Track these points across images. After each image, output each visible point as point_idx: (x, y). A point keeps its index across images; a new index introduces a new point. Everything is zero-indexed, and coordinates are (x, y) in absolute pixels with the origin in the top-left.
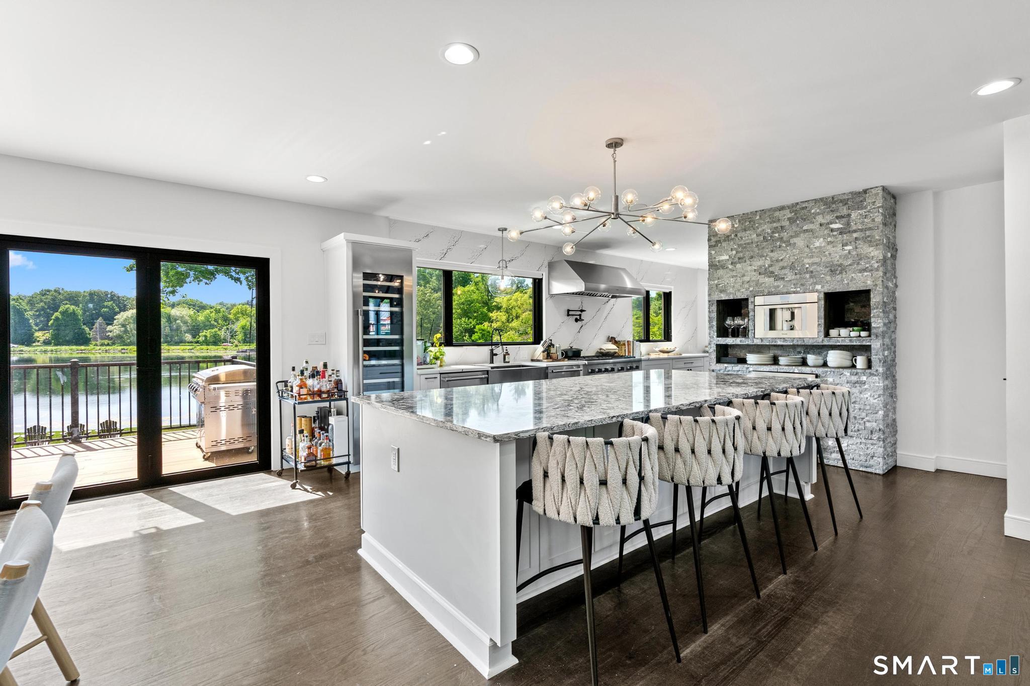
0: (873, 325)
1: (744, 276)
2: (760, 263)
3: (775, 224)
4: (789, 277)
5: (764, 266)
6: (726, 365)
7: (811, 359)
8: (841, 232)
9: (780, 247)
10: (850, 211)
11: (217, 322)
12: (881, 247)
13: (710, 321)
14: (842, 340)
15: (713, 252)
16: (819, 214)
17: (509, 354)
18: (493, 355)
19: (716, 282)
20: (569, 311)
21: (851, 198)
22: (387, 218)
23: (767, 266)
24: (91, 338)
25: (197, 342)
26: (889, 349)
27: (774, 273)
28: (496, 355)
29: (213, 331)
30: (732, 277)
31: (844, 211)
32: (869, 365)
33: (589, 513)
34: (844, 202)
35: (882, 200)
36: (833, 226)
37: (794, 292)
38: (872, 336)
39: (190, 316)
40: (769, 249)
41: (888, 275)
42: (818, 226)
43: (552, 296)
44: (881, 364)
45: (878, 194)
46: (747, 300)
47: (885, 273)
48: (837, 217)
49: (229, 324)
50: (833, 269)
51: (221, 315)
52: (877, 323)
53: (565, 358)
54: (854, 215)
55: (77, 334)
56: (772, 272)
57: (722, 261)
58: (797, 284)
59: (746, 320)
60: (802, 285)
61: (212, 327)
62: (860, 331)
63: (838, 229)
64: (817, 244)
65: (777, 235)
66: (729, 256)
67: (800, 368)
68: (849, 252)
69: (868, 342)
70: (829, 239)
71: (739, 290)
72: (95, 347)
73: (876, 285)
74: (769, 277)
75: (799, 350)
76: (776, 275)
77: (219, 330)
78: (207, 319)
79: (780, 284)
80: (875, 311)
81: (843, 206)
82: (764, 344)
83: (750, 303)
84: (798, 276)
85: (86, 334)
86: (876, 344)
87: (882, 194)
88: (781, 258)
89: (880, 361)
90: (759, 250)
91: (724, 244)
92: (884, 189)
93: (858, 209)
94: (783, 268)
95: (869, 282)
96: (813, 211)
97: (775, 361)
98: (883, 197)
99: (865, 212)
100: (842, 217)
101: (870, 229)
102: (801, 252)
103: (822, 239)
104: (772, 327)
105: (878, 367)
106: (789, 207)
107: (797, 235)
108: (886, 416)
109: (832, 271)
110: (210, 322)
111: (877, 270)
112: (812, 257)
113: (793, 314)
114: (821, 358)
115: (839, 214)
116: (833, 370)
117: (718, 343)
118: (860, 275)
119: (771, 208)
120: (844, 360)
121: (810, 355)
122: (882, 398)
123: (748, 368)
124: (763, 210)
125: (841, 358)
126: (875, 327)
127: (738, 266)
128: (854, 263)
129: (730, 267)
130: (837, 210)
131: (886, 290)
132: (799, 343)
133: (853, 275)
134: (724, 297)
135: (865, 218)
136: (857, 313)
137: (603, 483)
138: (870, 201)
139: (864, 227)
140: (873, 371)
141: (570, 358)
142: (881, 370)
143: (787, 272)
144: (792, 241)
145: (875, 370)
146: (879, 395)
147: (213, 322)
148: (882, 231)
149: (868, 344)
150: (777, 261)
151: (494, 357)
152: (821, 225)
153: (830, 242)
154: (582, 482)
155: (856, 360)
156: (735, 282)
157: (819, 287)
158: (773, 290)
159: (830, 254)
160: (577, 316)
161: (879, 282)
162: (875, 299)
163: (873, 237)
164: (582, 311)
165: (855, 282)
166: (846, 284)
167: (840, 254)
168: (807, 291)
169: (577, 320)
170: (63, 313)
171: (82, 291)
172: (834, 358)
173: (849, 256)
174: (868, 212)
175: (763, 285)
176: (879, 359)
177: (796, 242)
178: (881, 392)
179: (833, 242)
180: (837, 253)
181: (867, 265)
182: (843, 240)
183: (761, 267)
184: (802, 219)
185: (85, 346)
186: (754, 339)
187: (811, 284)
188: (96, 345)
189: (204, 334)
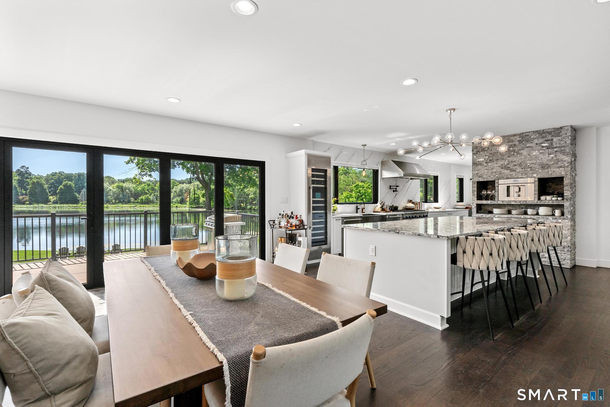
0: (565, 194)
1: (493, 169)
2: (502, 163)
3: (511, 143)
4: (519, 170)
5: (504, 164)
6: (482, 214)
7: (530, 211)
8: (548, 148)
9: (513, 155)
10: (553, 137)
11: (149, 191)
12: (570, 155)
13: (473, 191)
14: (548, 202)
15: (475, 157)
16: (535, 138)
17: (365, 209)
18: (357, 209)
19: (477, 172)
20: (390, 186)
21: (553, 131)
22: (312, 140)
23: (506, 164)
24: (79, 200)
25: (138, 202)
26: (573, 206)
27: (510, 168)
28: (359, 209)
29: (146, 196)
30: (486, 170)
31: (550, 137)
32: (563, 214)
33: (486, 266)
34: (550, 133)
35: (570, 133)
36: (543, 145)
37: (521, 178)
38: (564, 200)
39: (133, 188)
40: (507, 156)
41: (573, 169)
42: (535, 145)
43: (383, 179)
44: (569, 214)
45: (568, 129)
46: (494, 181)
47: (571, 169)
48: (546, 140)
49: (155, 192)
50: (543, 166)
51: (150, 187)
52: (567, 193)
53: (391, 210)
54: (555, 139)
55: (72, 197)
56: (509, 168)
57: (480, 161)
58: (523, 173)
59: (493, 192)
60: (526, 174)
61: (146, 194)
62: (557, 197)
63: (546, 146)
64: (534, 154)
65: (512, 149)
66: (484, 159)
67: (524, 216)
68: (552, 158)
69: (562, 203)
70: (541, 151)
71: (490, 176)
72: (82, 205)
73: (567, 175)
74: (507, 170)
75: (522, 206)
76: (511, 169)
77: (150, 195)
78: (143, 189)
79: (514, 173)
80: (566, 187)
81: (549, 135)
82: (504, 204)
83: (496, 183)
84: (523, 170)
85: (77, 197)
86: (567, 204)
87: (570, 129)
88: (514, 160)
89: (569, 212)
90: (501, 156)
91: (481, 153)
92: (571, 127)
93: (557, 136)
94: (515, 165)
95: (563, 173)
96: (532, 137)
97: (509, 212)
98: (571, 131)
99: (561, 138)
100: (548, 140)
101: (564, 146)
102: (525, 157)
103: (537, 151)
104: (508, 195)
105: (568, 215)
106: (518, 135)
107: (523, 149)
108: (571, 239)
109: (542, 167)
110: (145, 191)
111: (567, 167)
112: (531, 160)
113: (520, 188)
114: (535, 211)
115: (546, 139)
116: (543, 216)
117: (477, 203)
118: (558, 169)
119: (509, 135)
120: (548, 212)
121: (529, 209)
122: (570, 230)
123: (495, 216)
124: (504, 136)
125: (547, 211)
126: (566, 195)
127: (490, 164)
128: (555, 163)
129: (485, 164)
130: (546, 137)
131: (572, 177)
132: (524, 203)
133: (554, 169)
134: (481, 180)
135: (561, 141)
136: (553, 188)
137: (491, 254)
138: (564, 133)
139: (560, 146)
140: (565, 217)
141: (393, 211)
142: (569, 217)
143: (517, 168)
144: (520, 152)
145: (566, 217)
146: (568, 229)
147: (146, 191)
148: (570, 148)
149: (562, 204)
150: (512, 162)
151: (358, 210)
152: (536, 144)
153: (541, 153)
154: (482, 254)
155: (554, 212)
156: (487, 172)
157: (535, 175)
158: (509, 176)
159: (541, 159)
160: (394, 189)
161: (569, 173)
162: (566, 181)
163: (565, 150)
164: (397, 186)
165: (555, 173)
166: (550, 174)
167: (547, 159)
168: (529, 177)
169: (394, 191)
170: (65, 186)
171: (74, 174)
172: (542, 211)
173: (552, 160)
174: (563, 138)
175: (504, 174)
176: (568, 211)
177: (523, 152)
178: (569, 228)
179: (543, 153)
180: (545, 158)
181: (562, 165)
182: (549, 152)
183: (502, 165)
184: (526, 141)
185: (76, 204)
186: (498, 201)
187: (531, 174)
188: (82, 204)
189: (141, 198)
